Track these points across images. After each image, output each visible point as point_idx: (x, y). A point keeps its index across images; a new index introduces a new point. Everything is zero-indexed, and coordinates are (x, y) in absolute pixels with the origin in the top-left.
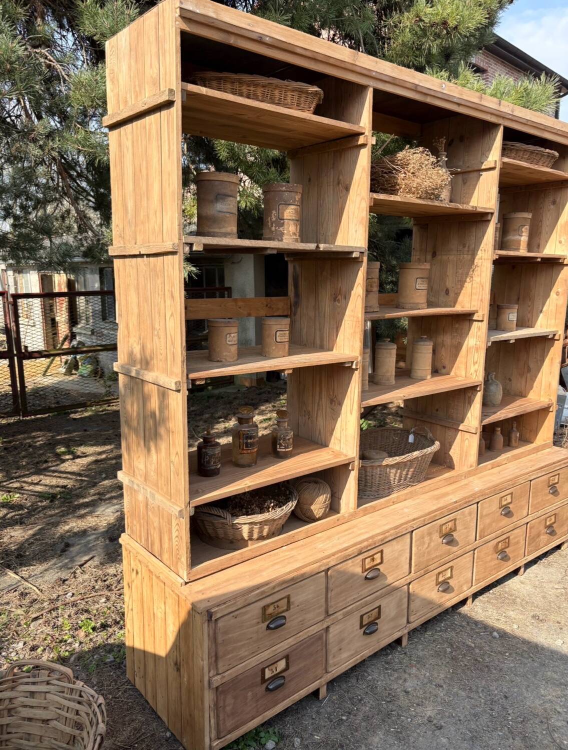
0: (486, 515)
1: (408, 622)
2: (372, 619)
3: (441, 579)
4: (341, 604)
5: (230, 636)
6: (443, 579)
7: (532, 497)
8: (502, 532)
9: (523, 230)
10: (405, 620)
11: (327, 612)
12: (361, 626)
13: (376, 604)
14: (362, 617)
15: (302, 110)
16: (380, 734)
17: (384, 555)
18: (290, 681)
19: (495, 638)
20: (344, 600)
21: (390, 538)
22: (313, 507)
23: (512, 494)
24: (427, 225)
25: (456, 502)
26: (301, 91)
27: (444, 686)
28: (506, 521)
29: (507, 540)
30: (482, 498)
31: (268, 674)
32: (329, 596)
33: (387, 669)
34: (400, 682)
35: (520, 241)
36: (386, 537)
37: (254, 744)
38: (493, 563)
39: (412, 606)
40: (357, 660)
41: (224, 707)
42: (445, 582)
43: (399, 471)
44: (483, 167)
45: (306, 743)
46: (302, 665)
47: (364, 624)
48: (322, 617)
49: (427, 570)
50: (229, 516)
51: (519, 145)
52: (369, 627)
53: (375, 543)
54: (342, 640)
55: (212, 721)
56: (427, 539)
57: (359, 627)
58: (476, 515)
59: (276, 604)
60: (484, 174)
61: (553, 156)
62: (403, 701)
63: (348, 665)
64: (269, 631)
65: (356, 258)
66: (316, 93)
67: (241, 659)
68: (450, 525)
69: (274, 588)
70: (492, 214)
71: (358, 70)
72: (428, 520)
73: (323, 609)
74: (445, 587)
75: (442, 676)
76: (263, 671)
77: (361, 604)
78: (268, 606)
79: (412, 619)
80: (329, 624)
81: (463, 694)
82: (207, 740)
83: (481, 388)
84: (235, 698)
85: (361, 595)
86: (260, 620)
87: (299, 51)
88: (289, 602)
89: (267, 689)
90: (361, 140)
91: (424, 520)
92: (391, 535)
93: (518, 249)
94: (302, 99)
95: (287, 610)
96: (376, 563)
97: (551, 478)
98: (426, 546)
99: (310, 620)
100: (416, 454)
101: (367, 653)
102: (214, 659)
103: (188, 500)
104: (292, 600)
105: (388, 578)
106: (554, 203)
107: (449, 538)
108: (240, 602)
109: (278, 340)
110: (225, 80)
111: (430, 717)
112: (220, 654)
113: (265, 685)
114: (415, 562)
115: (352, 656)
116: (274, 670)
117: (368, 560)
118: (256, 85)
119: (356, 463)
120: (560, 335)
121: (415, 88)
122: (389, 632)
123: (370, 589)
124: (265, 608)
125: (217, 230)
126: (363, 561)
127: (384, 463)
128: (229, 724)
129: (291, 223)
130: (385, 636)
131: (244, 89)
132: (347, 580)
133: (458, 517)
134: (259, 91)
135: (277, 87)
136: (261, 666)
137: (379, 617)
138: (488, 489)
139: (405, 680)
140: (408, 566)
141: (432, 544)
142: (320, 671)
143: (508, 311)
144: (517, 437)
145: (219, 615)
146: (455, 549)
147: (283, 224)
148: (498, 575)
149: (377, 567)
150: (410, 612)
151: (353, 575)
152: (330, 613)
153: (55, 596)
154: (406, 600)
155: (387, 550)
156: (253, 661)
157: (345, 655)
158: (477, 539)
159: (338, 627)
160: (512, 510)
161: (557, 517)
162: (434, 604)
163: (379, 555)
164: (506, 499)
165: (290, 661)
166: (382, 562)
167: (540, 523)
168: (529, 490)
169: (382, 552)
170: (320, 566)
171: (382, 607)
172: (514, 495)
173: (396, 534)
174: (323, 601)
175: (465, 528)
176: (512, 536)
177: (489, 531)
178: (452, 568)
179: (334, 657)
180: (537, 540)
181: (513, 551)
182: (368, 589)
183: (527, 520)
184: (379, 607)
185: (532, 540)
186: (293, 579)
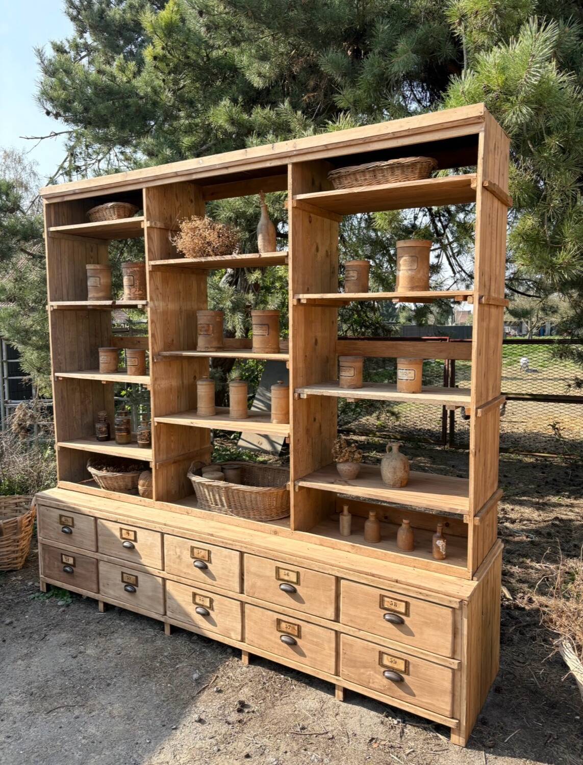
0: (255, 574)
1: (165, 613)
2: (131, 582)
3: (198, 601)
4: (107, 550)
6: (201, 603)
8: (284, 610)
10: (162, 609)
11: (97, 548)
12: (122, 581)
14: (122, 573)
17: (137, 536)
18: (76, 576)
20: (110, 550)
21: (141, 526)
23: (299, 573)
25: (212, 535)
28: (287, 600)
29: (296, 627)
31: (64, 559)
32: (99, 538)
36: (137, 523)
39: (168, 600)
40: (120, 604)
41: (45, 559)
46: (83, 572)
47: (124, 580)
48: (95, 550)
49: (180, 580)
52: (130, 588)
53: (128, 521)
54: (109, 579)
56: (177, 550)
57: (120, 579)
58: (238, 564)
59: (66, 518)
63: (113, 602)
64: (63, 533)
67: (51, 538)
68: (203, 552)
69: (64, 506)
73: (94, 544)
74: (205, 613)
76: (62, 555)
77: (121, 562)
79: (168, 613)
86: (59, 521)
88: (73, 522)
89: (64, 569)
91: (173, 530)
97: (386, 599)
98: (176, 555)
99: (86, 545)
101: (128, 607)
104: (75, 522)
105: (143, 559)
107: (203, 565)
108: (48, 503)
109: (128, 364)
113: (63, 566)
115: (116, 598)
116: (67, 560)
117: (123, 531)
122: (147, 606)
124: (61, 516)
126: (121, 529)
128: (48, 572)
130: (142, 605)
132: (109, 536)
133: (213, 551)
136: (61, 551)
137: (138, 585)
138: (260, 547)
140: (161, 561)
141: (183, 558)
142: (94, 587)
146: (212, 582)
149: (133, 543)
150: (167, 606)
151: (113, 535)
152: (99, 551)
154: (161, 591)
155: (140, 533)
156: (57, 544)
160: (301, 594)
161: (411, 668)
162: (192, 619)
163: (133, 533)
164: (288, 575)
165: (77, 562)
166: (135, 540)
167: (366, 649)
168: (334, 587)
169: (135, 532)
170: (90, 512)
171: (139, 579)
172: (302, 578)
173: (147, 525)
174: (94, 538)
175: (223, 569)
176: (306, 628)
177: (261, 596)
178: (211, 601)
179: (104, 586)
180: (362, 670)
181: (310, 650)
182: (126, 554)
183: (337, 627)
184: (137, 577)
185: (353, 663)
186: (73, 508)
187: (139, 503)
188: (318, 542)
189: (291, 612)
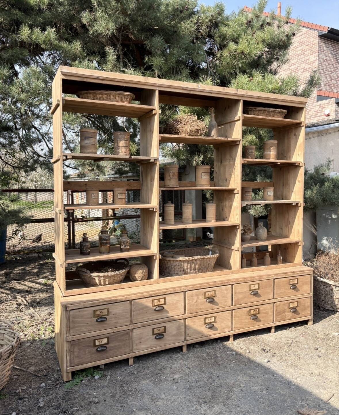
0: (239, 293)
1: (185, 339)
2: (160, 332)
3: (207, 321)
4: (140, 320)
5: (76, 319)
6: (209, 321)
7: (276, 289)
8: (253, 304)
9: (272, 149)
10: (183, 338)
11: (131, 321)
12: (153, 334)
13: (163, 325)
14: (153, 329)
15: (123, 102)
16: (147, 381)
17: (167, 300)
18: (110, 350)
19: (233, 355)
20: (142, 318)
21: (170, 293)
22: (136, 275)
23: (259, 284)
24: (219, 148)
25: (216, 282)
26: (122, 95)
27: (191, 369)
28: (255, 299)
29: (257, 310)
30: (234, 283)
31: (97, 343)
32: (133, 314)
33: (169, 359)
34: (171, 364)
35: (270, 155)
36: (167, 292)
37: (90, 376)
38: (247, 321)
39: (188, 331)
40: (151, 351)
41: (74, 352)
42: (210, 323)
43: (189, 265)
44: (235, 119)
45: (112, 379)
46: (117, 344)
47: (155, 333)
48: (129, 324)
49: (197, 314)
50: (88, 272)
51: (258, 108)
52: (159, 336)
53: (160, 293)
54: (141, 338)
55: (68, 358)
56: (195, 298)
57: (152, 334)
58: (231, 291)
59: (101, 311)
60: (237, 122)
61: (282, 112)
62: (167, 371)
63: (145, 352)
64: (97, 323)
65: (152, 162)
66: (128, 95)
67: (83, 332)
68: (211, 293)
69: (100, 303)
70: (240, 141)
71: (149, 84)
72: (196, 287)
73: (129, 319)
74: (211, 326)
75: (193, 365)
76: (94, 341)
77: (153, 322)
78: (97, 310)
79: (188, 338)
80: (133, 328)
81: (198, 373)
82: (65, 366)
83: (239, 227)
84: (80, 349)
85: (152, 318)
86: (92, 316)
87: (117, 80)
88: (108, 311)
89: (97, 350)
90: (154, 112)
91: (193, 287)
92: (170, 291)
93: (269, 159)
94: (123, 98)
95: (107, 315)
96: (161, 303)
97: (291, 280)
98: (195, 301)
99: (121, 323)
100: (199, 257)
101: (158, 349)
102: (68, 328)
103: (64, 260)
104: (110, 311)
105: (170, 313)
106: (295, 135)
107: (211, 300)
108: (81, 306)
109: (119, 197)
110: (90, 93)
111: (175, 378)
112: (71, 326)
113: (96, 348)
114: (188, 308)
115: (148, 348)
116: (101, 342)
117: (156, 301)
118: (102, 94)
119: (158, 256)
120: (301, 204)
121: (182, 88)
122: (171, 342)
123: (158, 316)
124: (95, 311)
125: (85, 151)
126: (153, 301)
127: (179, 259)
128: (76, 361)
129: (123, 148)
130: (169, 343)
131: (98, 96)
132: (143, 309)
133: (217, 290)
134: (104, 96)
135: (111, 94)
136: (94, 338)
137: (165, 332)
138: (240, 279)
139: (174, 364)
140: (183, 309)
141: (199, 301)
142: (128, 350)
143: (267, 190)
144: (281, 259)
145: (70, 309)
146: (216, 307)
147: (119, 149)
148: (253, 328)
149: (163, 306)
150: (187, 334)
151: (147, 307)
152: (134, 323)
153: (44, 319)
154: (183, 327)
155: (168, 298)
156: (89, 335)
157: (143, 346)
158: (234, 304)
159: (138, 331)
160: (260, 293)
161: (299, 304)
162: (203, 334)
163: (163, 300)
164: (254, 287)
165: (110, 340)
166: (165, 304)
167: (284, 304)
168: (273, 284)
169: (165, 298)
170: (126, 298)
171: (166, 327)
172: (260, 285)
173: (174, 291)
174: (129, 315)
175: (223, 297)
176: (262, 308)
177: (242, 302)
178: (215, 317)
179: (137, 345)
180: (283, 314)
181: (263, 317)
182: (157, 316)
183: (274, 301)
184: (165, 327)
185: (279, 313)
186: (110, 301)
187: (147, 284)
188: (251, 270)
189: (255, 304)
